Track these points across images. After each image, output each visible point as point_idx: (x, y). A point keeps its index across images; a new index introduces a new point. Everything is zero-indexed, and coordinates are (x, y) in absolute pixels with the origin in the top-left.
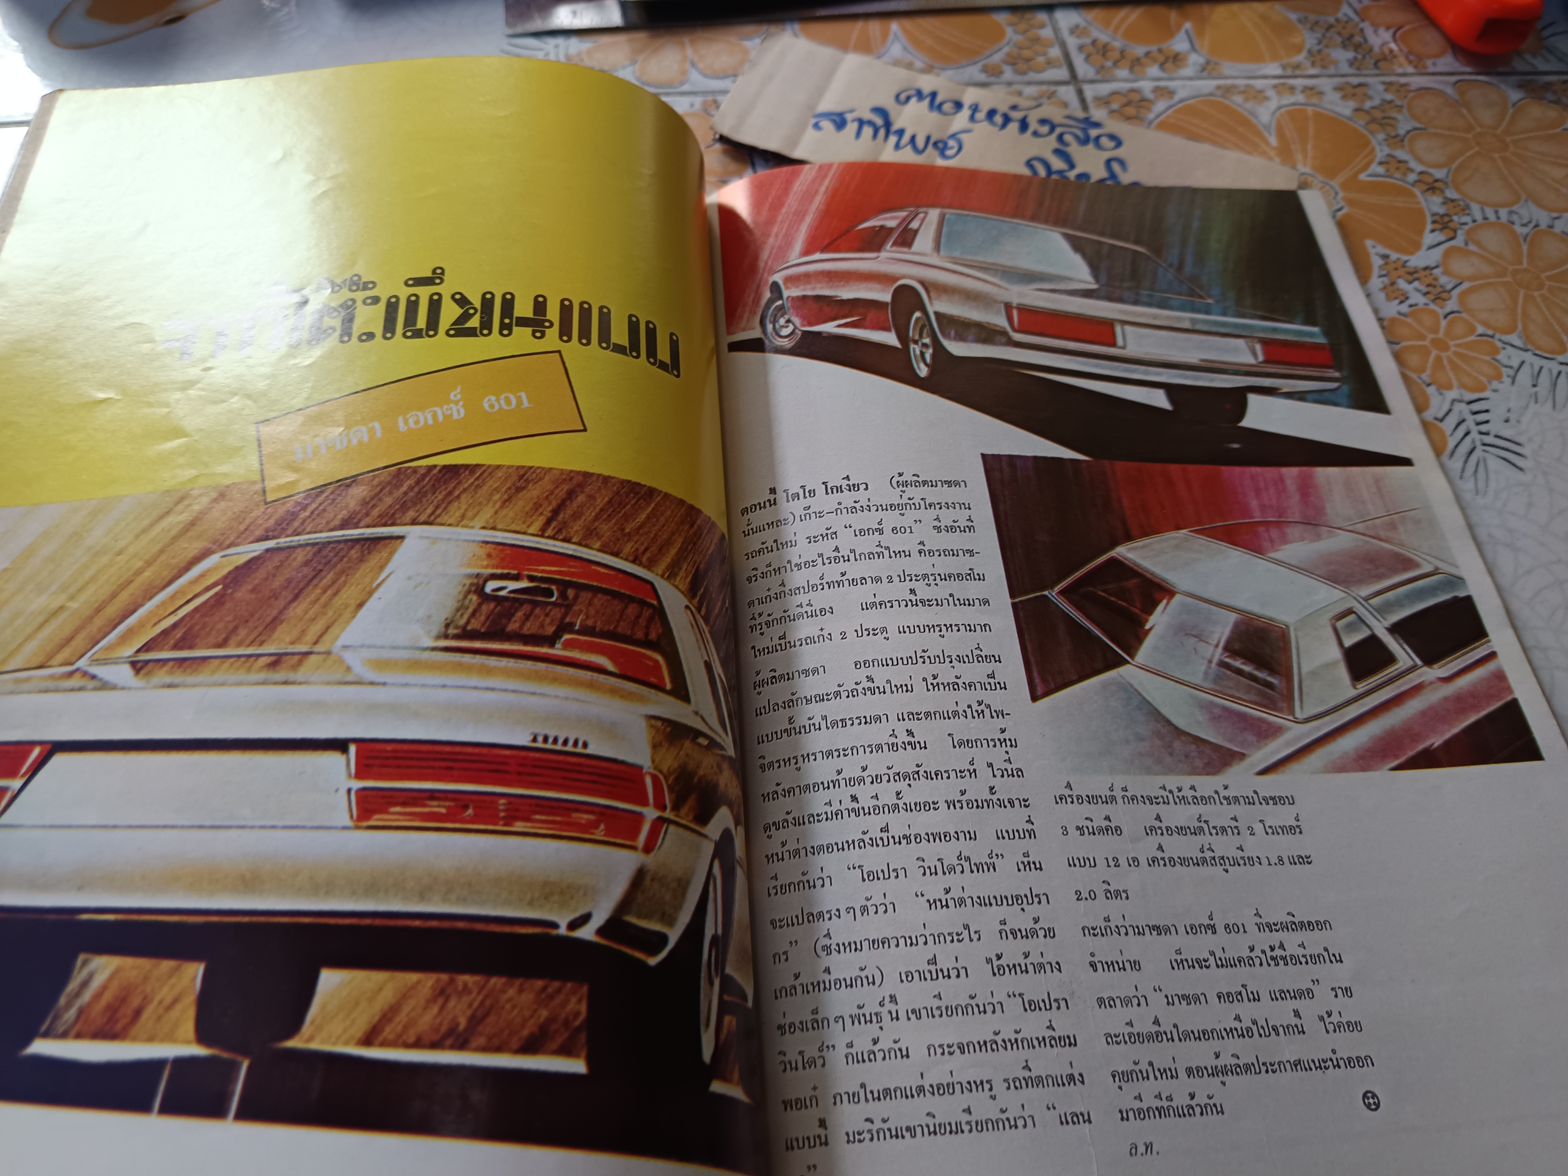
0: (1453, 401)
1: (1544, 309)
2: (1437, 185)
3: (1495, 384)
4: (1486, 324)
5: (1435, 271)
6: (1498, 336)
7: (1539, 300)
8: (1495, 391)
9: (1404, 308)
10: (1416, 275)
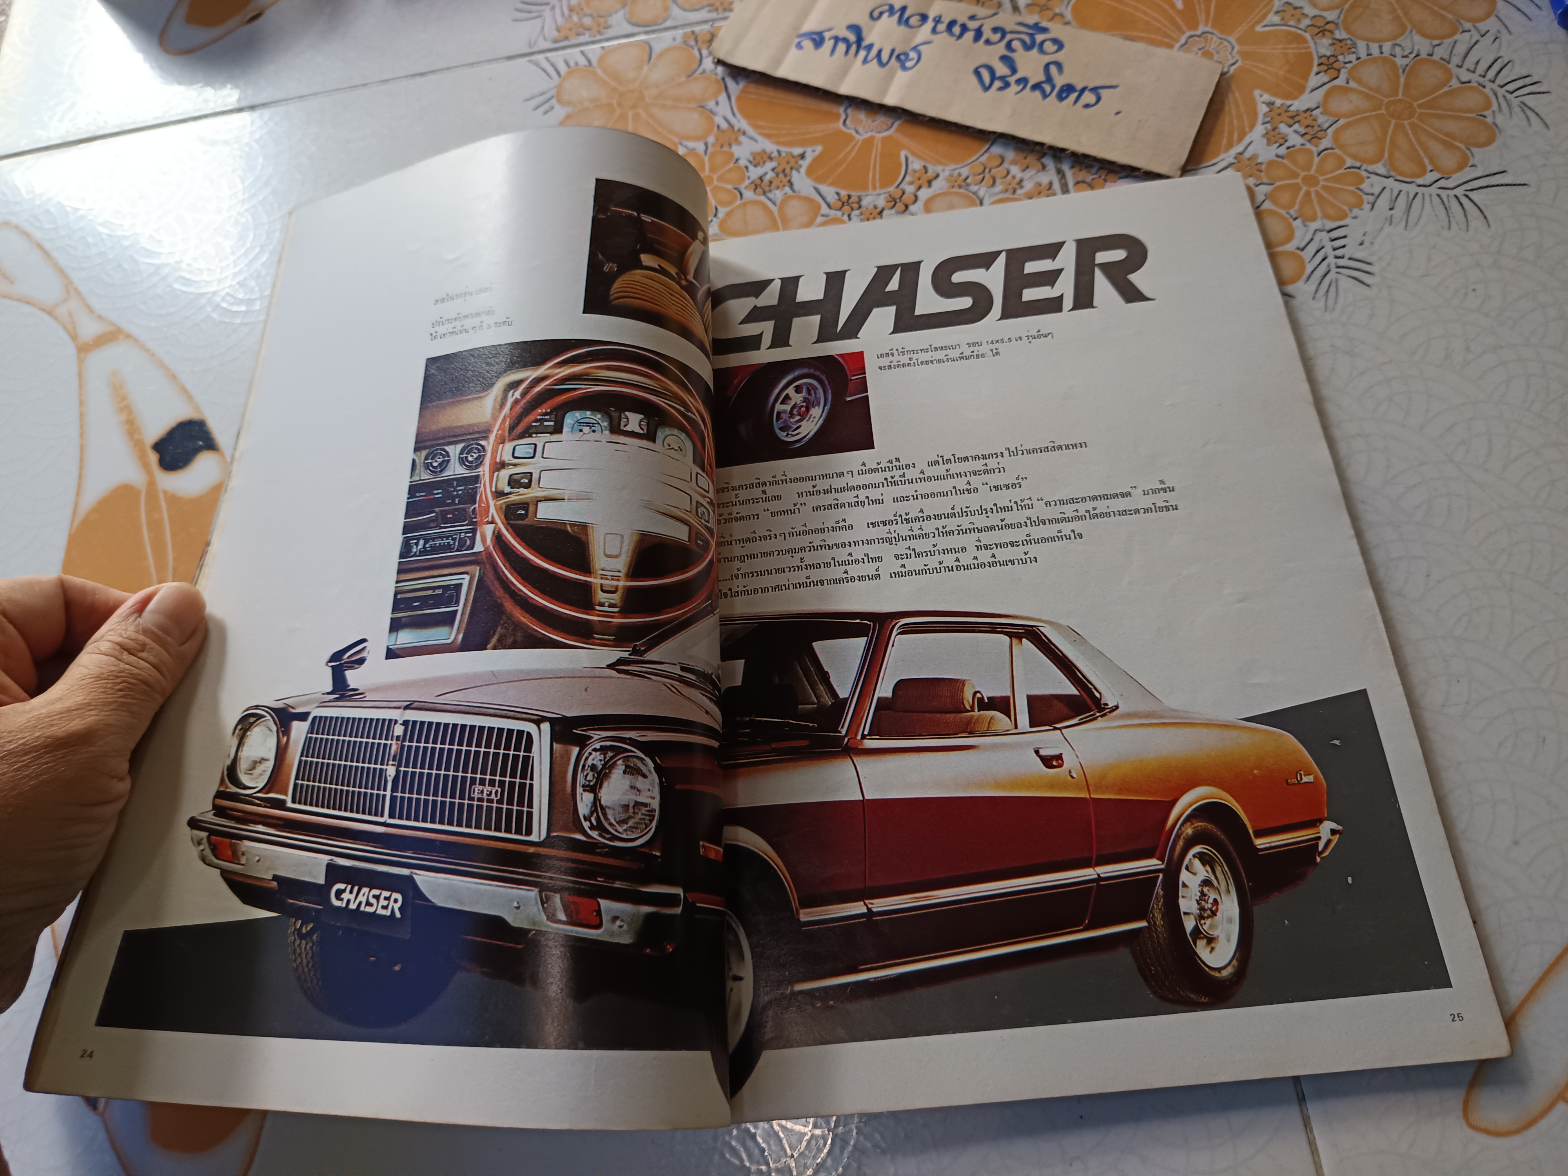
0: (1316, 231)
1: (1411, 136)
2: (1328, 27)
3: (1356, 211)
4: (1355, 157)
5: (1314, 113)
6: (1364, 167)
7: (1408, 128)
8: (1354, 218)
9: (1282, 151)
10: (1297, 118)
